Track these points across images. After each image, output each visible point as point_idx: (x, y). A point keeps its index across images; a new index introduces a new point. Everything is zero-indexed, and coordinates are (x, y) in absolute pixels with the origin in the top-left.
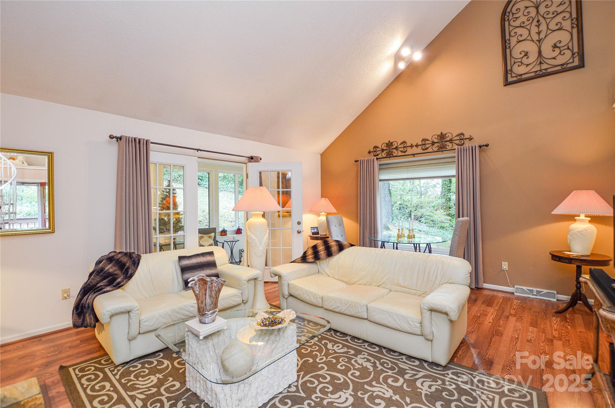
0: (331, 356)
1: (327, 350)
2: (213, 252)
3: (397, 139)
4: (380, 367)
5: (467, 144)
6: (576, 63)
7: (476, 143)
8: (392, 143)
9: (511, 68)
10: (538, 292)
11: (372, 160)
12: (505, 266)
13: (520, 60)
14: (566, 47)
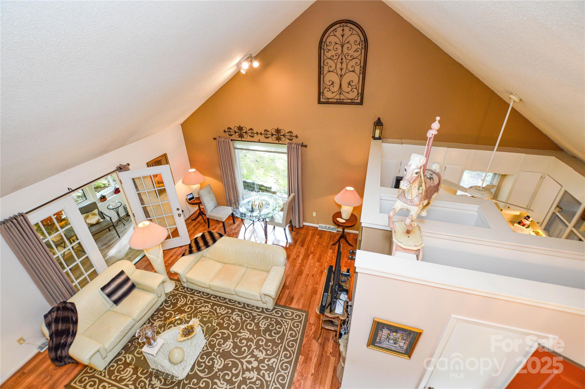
0: (220, 318)
1: (217, 313)
2: (122, 270)
3: (246, 126)
4: (244, 318)
5: (295, 140)
6: (359, 101)
7: (299, 141)
8: (242, 128)
9: (323, 91)
10: (329, 227)
11: (228, 142)
12: (314, 214)
13: (328, 87)
14: (355, 87)
